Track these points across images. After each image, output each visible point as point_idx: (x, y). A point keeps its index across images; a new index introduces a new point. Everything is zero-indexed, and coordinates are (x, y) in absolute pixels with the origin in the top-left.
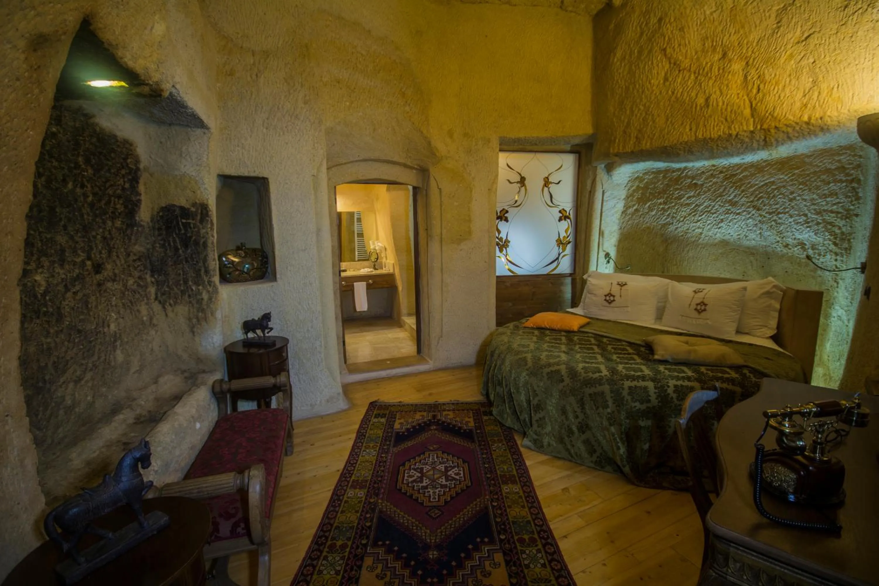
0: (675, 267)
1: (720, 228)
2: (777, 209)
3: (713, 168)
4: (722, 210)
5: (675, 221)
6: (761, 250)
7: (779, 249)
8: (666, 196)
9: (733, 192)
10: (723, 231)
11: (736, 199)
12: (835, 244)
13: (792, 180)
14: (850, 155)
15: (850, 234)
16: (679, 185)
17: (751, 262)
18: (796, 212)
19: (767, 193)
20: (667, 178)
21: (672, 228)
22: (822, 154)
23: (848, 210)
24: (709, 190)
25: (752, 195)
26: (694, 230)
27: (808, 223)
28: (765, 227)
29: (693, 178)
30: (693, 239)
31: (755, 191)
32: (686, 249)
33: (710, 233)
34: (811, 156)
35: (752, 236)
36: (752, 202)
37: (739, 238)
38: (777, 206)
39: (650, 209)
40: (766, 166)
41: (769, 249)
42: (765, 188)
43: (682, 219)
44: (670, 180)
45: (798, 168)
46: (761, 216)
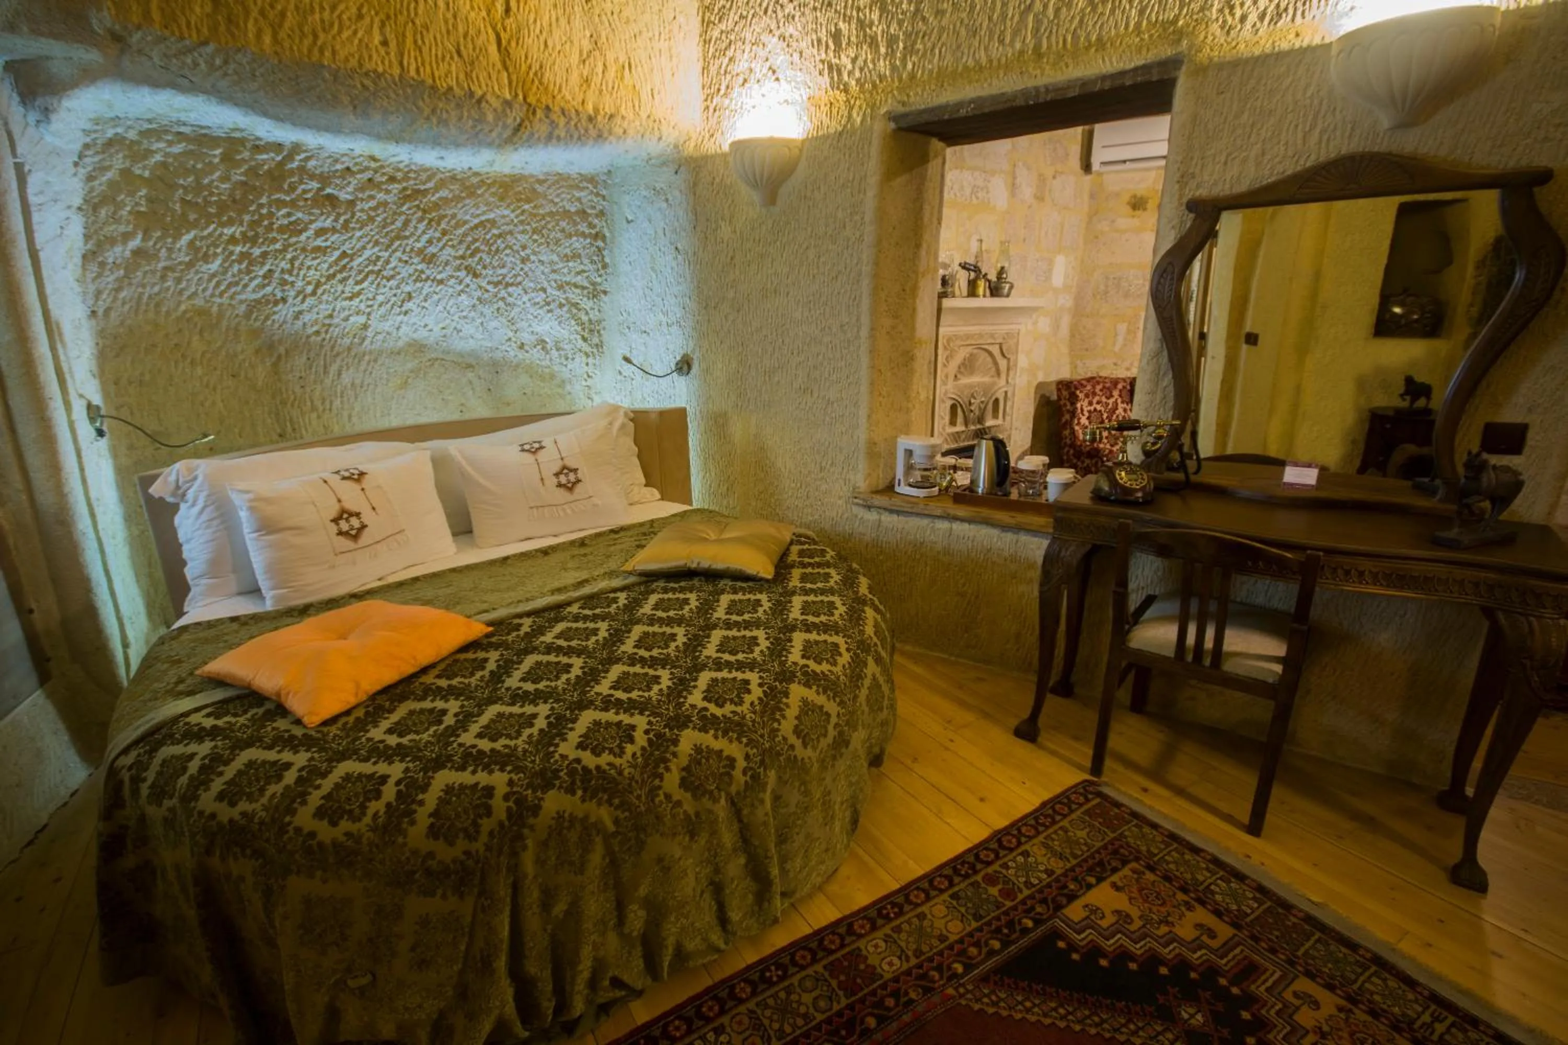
0: (314, 415)
1: (406, 313)
2: (504, 276)
3: (373, 165)
4: (405, 271)
5: (292, 293)
6: (486, 357)
7: (513, 353)
8: (247, 218)
9: (424, 232)
10: (413, 320)
11: (432, 250)
12: (585, 339)
13: (522, 222)
14: (592, 192)
15: (599, 322)
16: (287, 193)
17: (471, 382)
18: (532, 285)
19: (487, 243)
20: (238, 164)
21: (284, 312)
22: (557, 182)
23: (594, 284)
24: (372, 219)
25: (461, 242)
26: (346, 319)
27: (548, 304)
28: (487, 311)
29: (325, 179)
30: (347, 341)
31: (465, 235)
32: (333, 369)
33: (387, 326)
34: (545, 181)
35: (468, 329)
36: (463, 257)
37: (445, 336)
38: (504, 271)
39: (199, 255)
40: (479, 187)
41: (498, 355)
42: (480, 233)
43: (310, 289)
44: (253, 171)
45: (528, 201)
46: (480, 287)
